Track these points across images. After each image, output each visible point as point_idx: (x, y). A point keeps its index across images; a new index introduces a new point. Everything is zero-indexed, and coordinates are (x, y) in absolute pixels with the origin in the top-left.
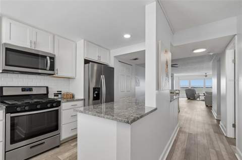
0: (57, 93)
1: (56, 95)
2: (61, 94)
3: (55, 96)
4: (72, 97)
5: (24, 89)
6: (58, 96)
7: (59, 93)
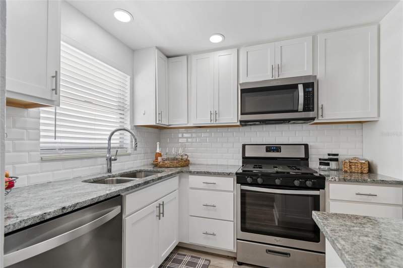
0: (327, 157)
1: (323, 162)
2: (337, 160)
3: (321, 164)
4: (366, 170)
5: (269, 148)
6: (328, 164)
7: (334, 158)
